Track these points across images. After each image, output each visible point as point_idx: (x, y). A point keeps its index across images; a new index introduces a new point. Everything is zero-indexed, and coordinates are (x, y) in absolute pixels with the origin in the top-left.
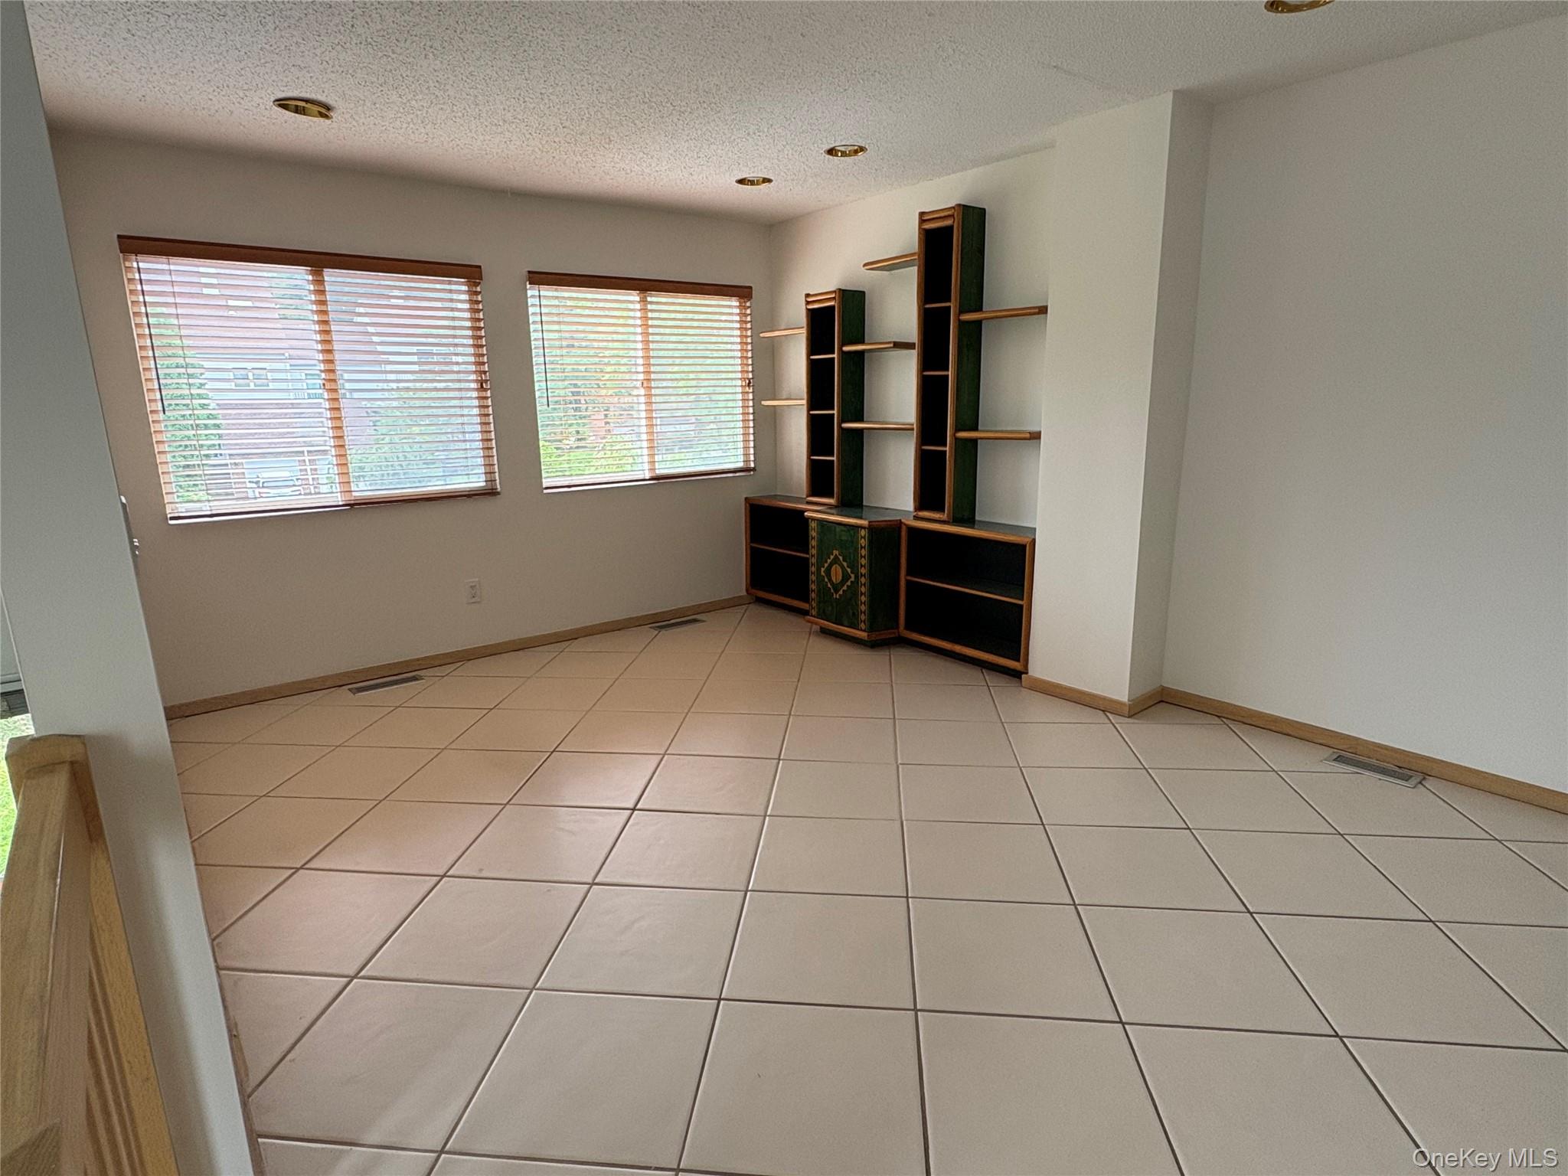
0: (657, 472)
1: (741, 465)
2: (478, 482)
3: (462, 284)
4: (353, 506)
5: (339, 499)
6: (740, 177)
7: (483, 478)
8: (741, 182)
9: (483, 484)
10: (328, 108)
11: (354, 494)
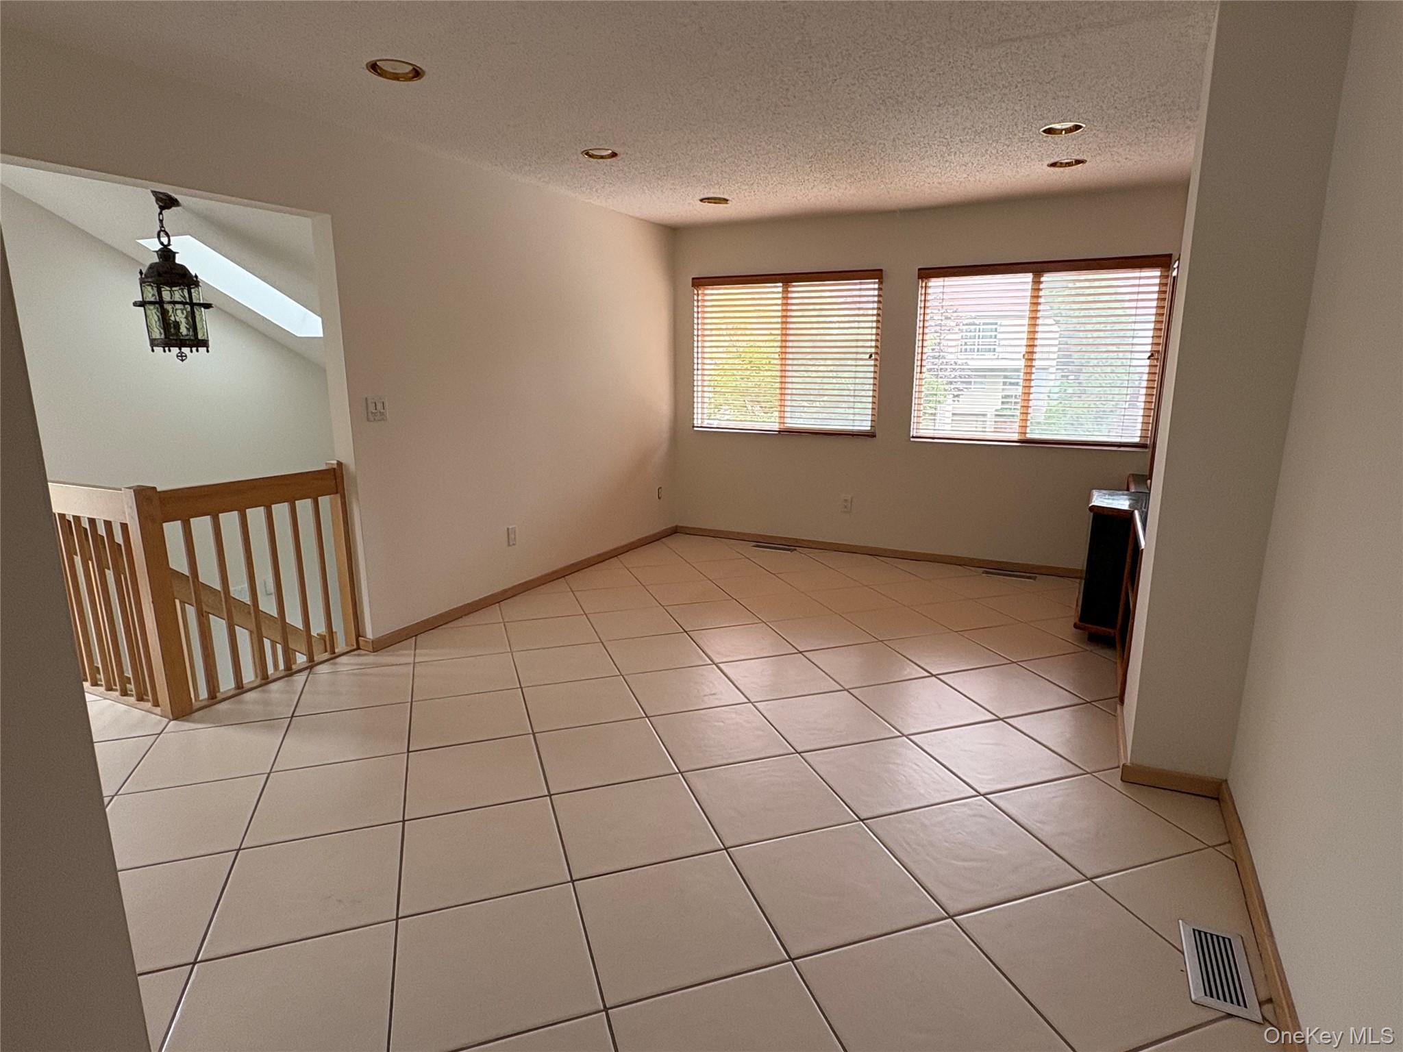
0: (1028, 436)
1: (1137, 440)
2: (866, 426)
3: (875, 283)
4: (788, 433)
5: (776, 427)
6: (1053, 161)
7: (869, 423)
8: (1054, 165)
9: (869, 428)
10: (727, 200)
11: (786, 425)
